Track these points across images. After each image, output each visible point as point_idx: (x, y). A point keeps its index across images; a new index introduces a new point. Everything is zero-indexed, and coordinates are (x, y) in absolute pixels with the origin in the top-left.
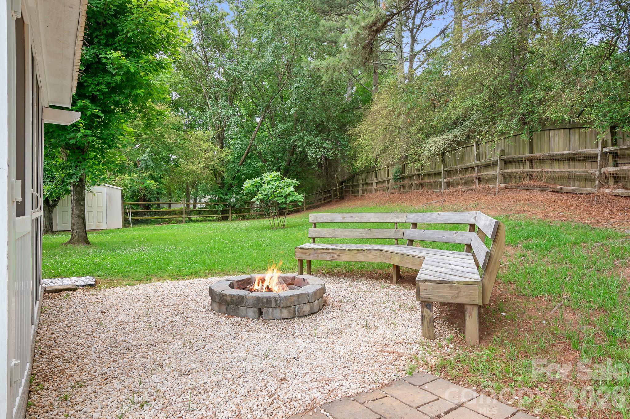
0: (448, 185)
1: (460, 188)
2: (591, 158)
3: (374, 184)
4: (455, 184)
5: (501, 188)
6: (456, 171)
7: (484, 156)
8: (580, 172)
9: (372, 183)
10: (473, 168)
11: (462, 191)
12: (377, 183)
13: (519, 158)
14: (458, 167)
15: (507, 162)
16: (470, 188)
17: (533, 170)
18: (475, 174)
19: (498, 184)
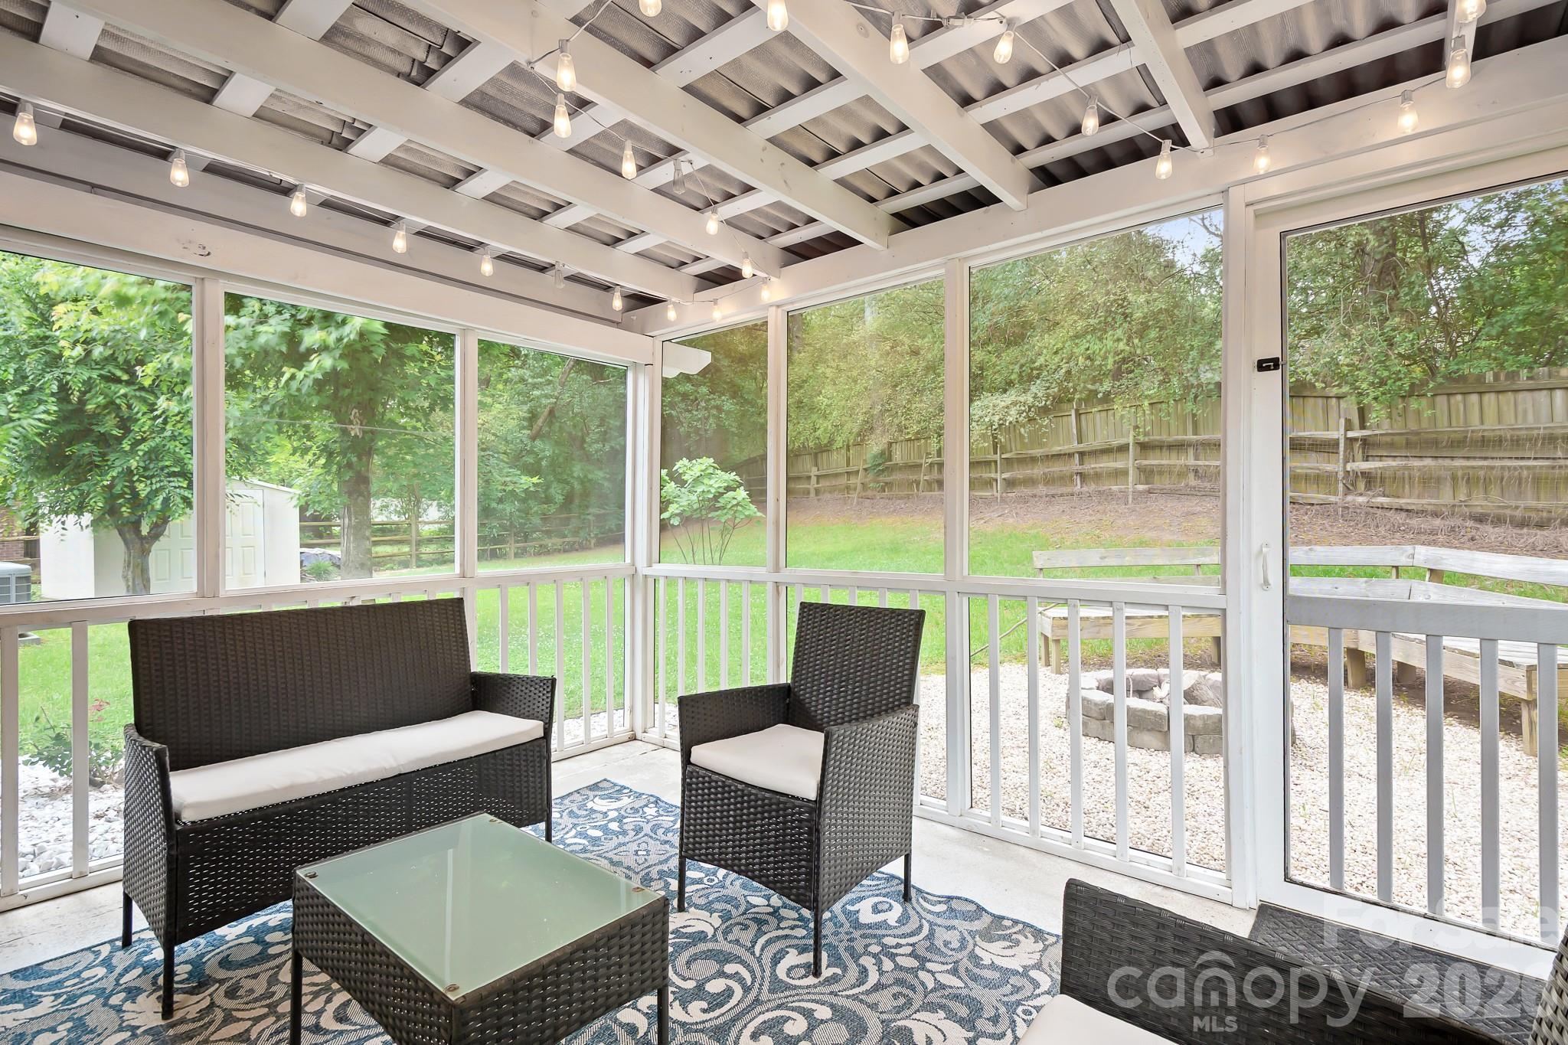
0: (1010, 483)
1: (1042, 489)
2: (1327, 447)
3: (814, 480)
4: (1030, 482)
5: (1140, 492)
6: (1033, 460)
7: (1091, 434)
8: (1303, 468)
9: (809, 478)
10: (1070, 455)
11: (1047, 496)
12: (818, 477)
13: (1176, 441)
14: (1037, 452)
15: (1144, 447)
16: (1068, 490)
17: (1200, 463)
18: (1075, 465)
19: (1132, 484)
